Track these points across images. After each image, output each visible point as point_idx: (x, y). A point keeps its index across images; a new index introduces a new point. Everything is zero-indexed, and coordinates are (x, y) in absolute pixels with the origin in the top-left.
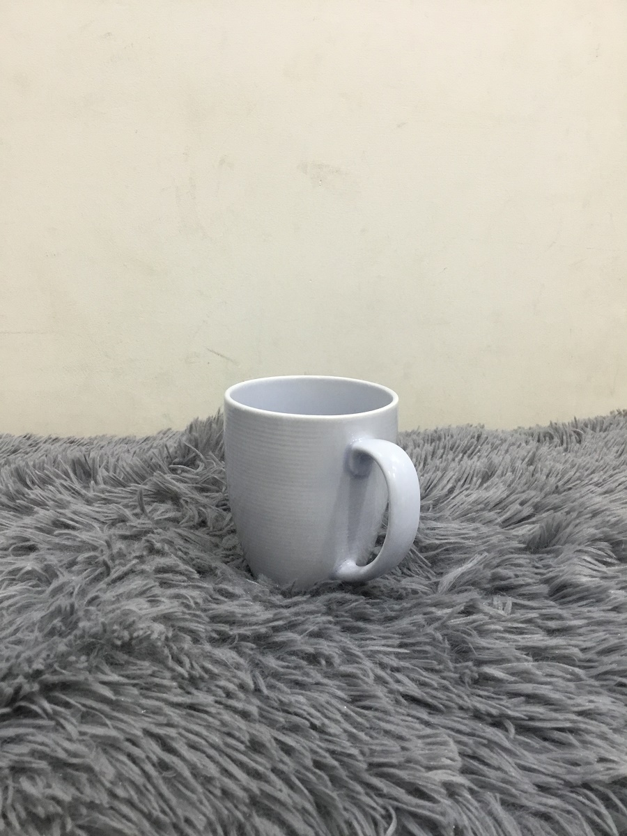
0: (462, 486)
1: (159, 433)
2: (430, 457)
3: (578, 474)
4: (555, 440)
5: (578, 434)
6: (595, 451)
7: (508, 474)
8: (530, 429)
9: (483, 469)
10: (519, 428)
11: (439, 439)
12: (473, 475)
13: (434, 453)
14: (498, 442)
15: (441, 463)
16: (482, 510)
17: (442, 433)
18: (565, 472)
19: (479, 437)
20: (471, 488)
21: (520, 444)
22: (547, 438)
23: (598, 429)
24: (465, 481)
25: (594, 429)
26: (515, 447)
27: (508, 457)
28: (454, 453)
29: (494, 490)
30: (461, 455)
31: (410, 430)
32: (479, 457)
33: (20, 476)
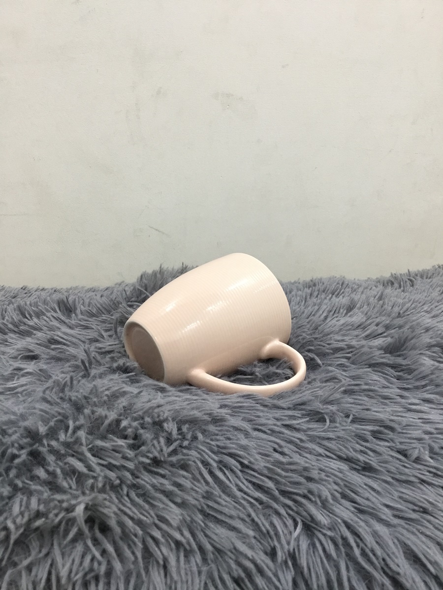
0: (333, 315)
1: (116, 284)
2: (309, 297)
3: (413, 306)
4: (395, 285)
5: (411, 280)
6: (424, 291)
7: (364, 307)
8: (377, 278)
9: (347, 304)
10: (369, 278)
11: (315, 285)
12: (340, 307)
13: (311, 295)
14: (356, 287)
15: (317, 300)
16: (349, 330)
17: (316, 281)
18: (404, 304)
19: (342, 284)
20: (339, 316)
21: (371, 288)
22: (389, 284)
23: (425, 277)
24: (335, 312)
25: (422, 277)
26: (368, 290)
27: (364, 296)
28: (326, 294)
29: (355, 317)
30: (330, 296)
31: (293, 281)
33: (21, 311)
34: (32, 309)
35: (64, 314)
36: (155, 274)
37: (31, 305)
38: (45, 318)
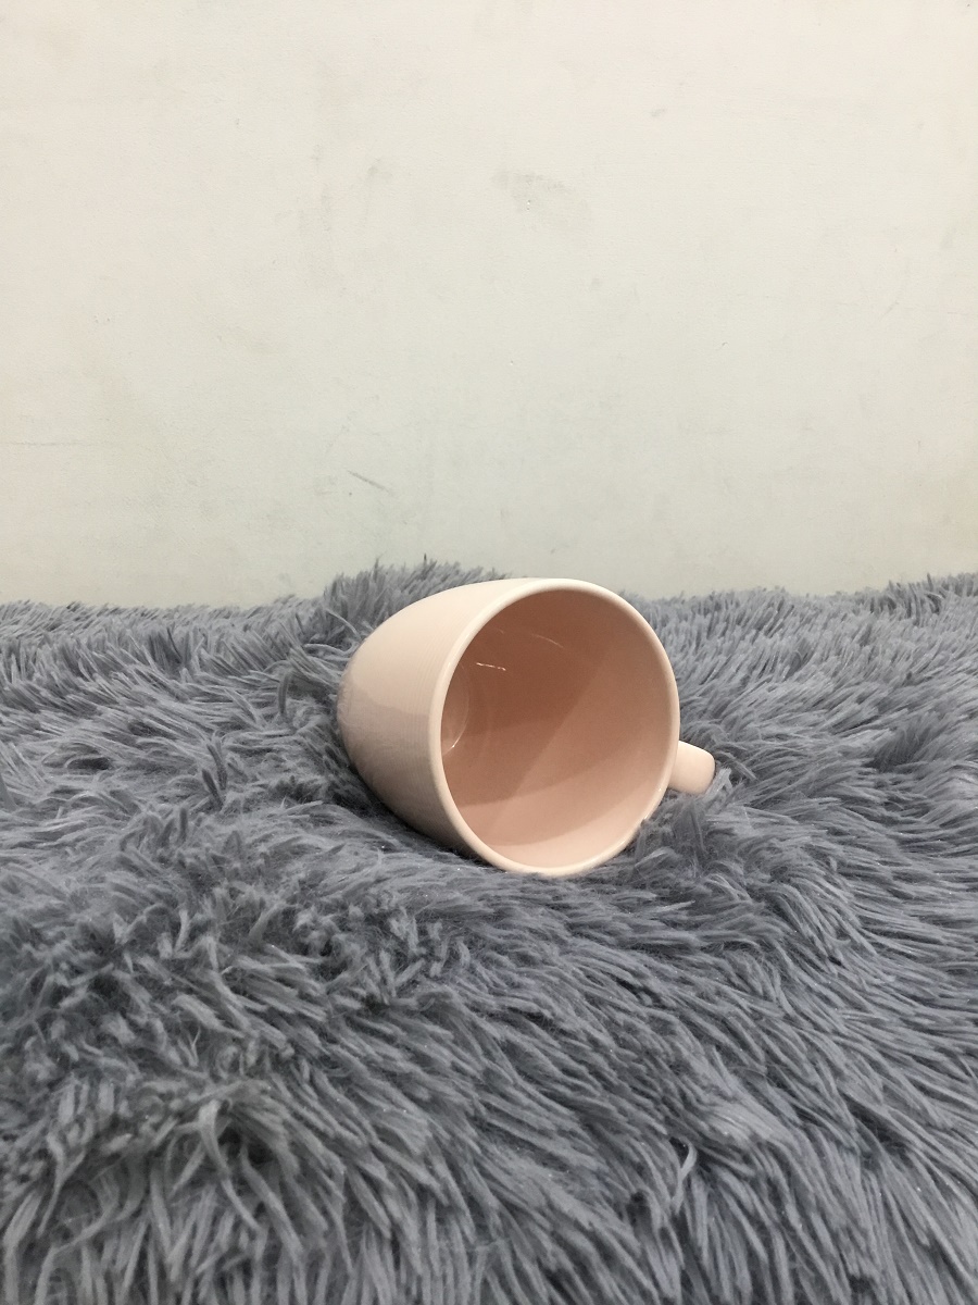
0: (760, 675)
1: (276, 601)
2: (705, 634)
3: (940, 657)
4: (897, 609)
5: (934, 599)
6: (963, 623)
7: (829, 660)
8: (856, 593)
9: (791, 650)
10: (839, 593)
11: (718, 607)
12: (776, 659)
13: (710, 630)
14: (811, 613)
15: (724, 642)
16: (798, 710)
17: (722, 598)
18: (919, 654)
19: (781, 605)
20: (774, 679)
21: (845, 616)
22: (886, 607)
23: (965, 592)
24: (764, 669)
25: (958, 591)
26: (838, 620)
27: (828, 635)
28: (743, 627)
29: (810, 682)
30: (754, 632)
31: (668, 598)
32: (782, 635)
33: (69, 660)
34: (93, 656)
35: (162, 667)
36: (363, 581)
37: (89, 646)
38: (121, 676)
